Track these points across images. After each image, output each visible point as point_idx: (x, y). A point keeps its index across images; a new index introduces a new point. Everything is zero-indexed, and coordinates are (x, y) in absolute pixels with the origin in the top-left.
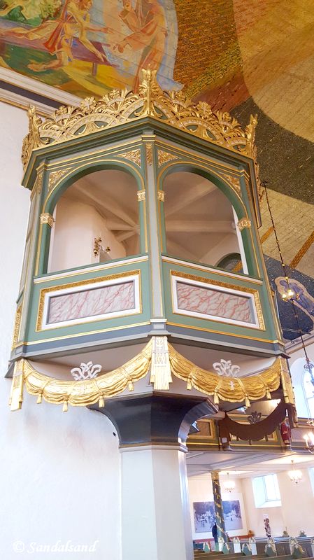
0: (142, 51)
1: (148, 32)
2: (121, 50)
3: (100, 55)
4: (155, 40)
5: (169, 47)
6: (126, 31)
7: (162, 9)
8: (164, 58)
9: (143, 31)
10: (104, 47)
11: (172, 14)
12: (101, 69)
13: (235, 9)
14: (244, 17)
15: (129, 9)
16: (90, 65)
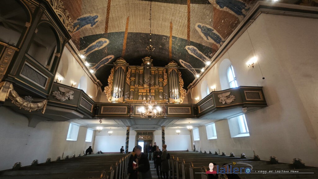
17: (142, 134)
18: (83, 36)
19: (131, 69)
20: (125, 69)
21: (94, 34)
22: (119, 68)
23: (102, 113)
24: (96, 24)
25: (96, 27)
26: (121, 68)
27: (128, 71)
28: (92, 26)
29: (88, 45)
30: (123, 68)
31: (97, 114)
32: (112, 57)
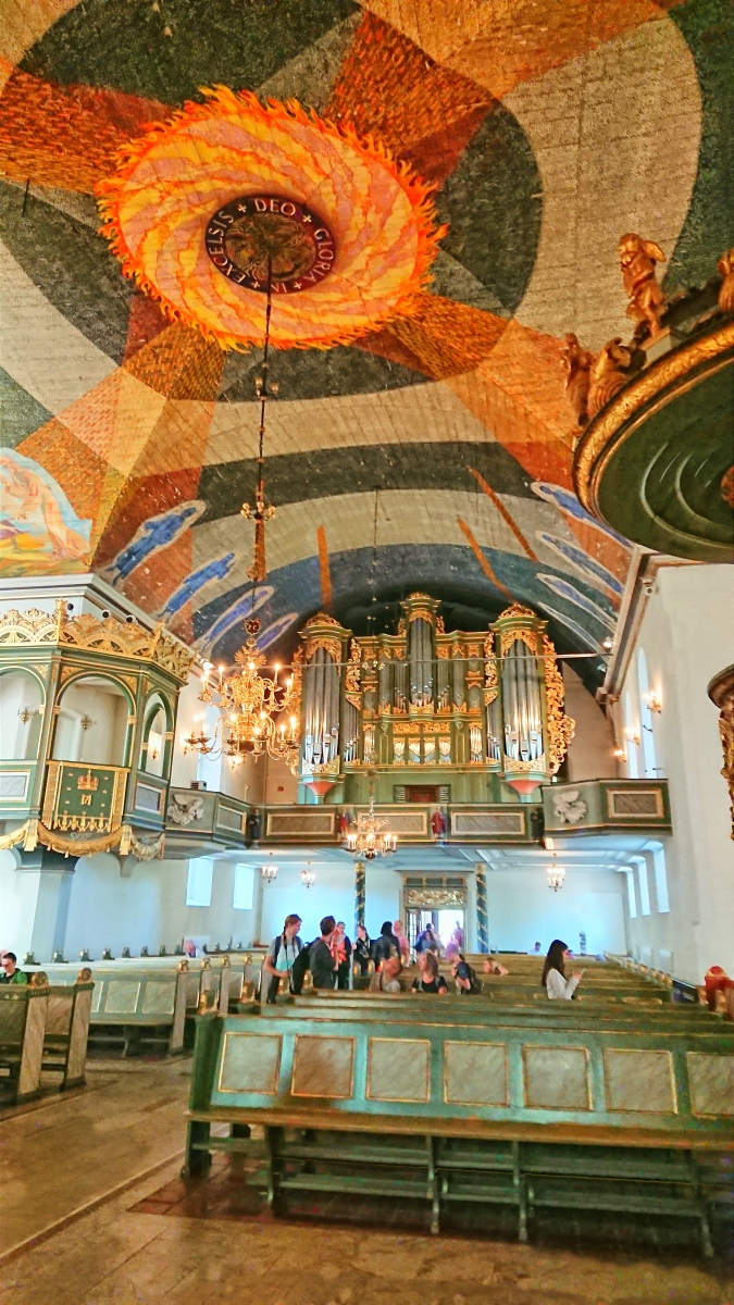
0: (39, 509)
1: (34, 492)
2: (24, 517)
3: (12, 529)
4: (44, 497)
5: (58, 496)
6: (19, 502)
7: (31, 471)
8: (61, 507)
9: (31, 495)
10: (12, 522)
11: (42, 470)
12: (19, 539)
13: (85, 442)
14: (98, 443)
15: (9, 484)
16: (9, 540)
17: (425, 884)
18: (201, 606)
19: (361, 645)
20: (339, 653)
21: (230, 589)
22: (317, 652)
23: (269, 833)
24: (232, 569)
25: (233, 574)
26: (325, 651)
27: (350, 656)
28: (221, 577)
29: (215, 619)
30: (331, 651)
31: (258, 838)
32: (293, 617)
